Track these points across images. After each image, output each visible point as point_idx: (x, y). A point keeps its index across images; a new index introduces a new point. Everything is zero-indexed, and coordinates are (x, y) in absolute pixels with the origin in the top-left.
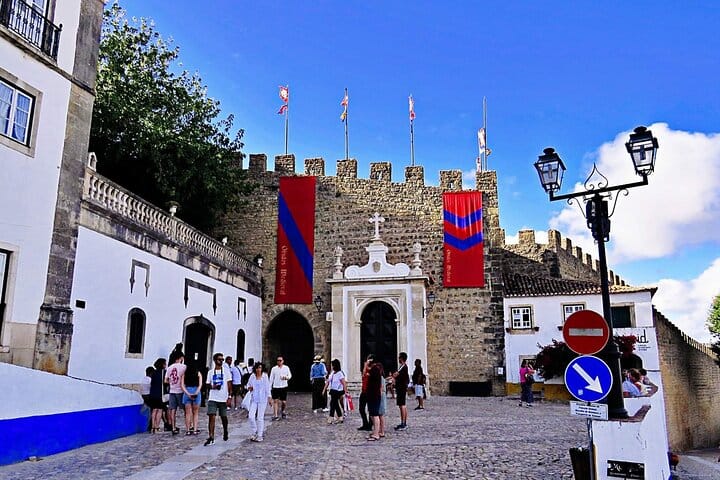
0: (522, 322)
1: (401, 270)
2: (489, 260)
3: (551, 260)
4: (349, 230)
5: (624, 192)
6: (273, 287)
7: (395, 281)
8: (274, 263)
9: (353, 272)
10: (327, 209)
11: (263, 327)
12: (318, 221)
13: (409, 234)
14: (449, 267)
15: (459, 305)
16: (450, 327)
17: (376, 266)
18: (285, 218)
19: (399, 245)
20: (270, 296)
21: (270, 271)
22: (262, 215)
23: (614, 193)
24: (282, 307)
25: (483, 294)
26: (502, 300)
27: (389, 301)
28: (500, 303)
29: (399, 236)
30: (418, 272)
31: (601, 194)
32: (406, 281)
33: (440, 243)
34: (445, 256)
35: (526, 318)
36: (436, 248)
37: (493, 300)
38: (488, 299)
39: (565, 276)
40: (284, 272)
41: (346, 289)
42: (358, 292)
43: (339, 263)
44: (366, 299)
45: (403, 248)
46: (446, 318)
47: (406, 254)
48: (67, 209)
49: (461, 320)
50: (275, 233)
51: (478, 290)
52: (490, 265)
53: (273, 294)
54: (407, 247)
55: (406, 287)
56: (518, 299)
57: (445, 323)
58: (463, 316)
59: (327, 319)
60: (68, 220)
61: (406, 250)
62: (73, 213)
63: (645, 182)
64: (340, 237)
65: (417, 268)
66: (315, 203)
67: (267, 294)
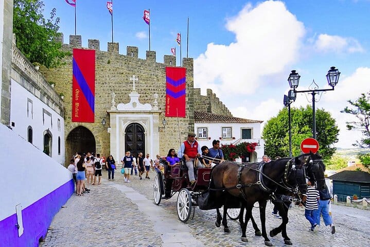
0: (203, 135)
1: (148, 107)
2: (188, 104)
3: (208, 104)
4: (115, 83)
5: (324, 92)
6: (71, 113)
7: (145, 112)
8: (71, 99)
9: (121, 107)
10: (102, 70)
11: (65, 135)
12: (97, 77)
13: (147, 88)
14: (168, 107)
15: (173, 126)
16: (168, 136)
17: (134, 104)
18: (77, 73)
19: (143, 93)
20: (69, 118)
21: (69, 103)
22: (63, 70)
23: (320, 92)
24: (77, 124)
25: (185, 121)
26: (194, 124)
27: (141, 123)
28: (193, 126)
29: (143, 88)
30: (156, 109)
31: (315, 92)
32: (150, 113)
33: (164, 93)
34: (167, 101)
35: (205, 133)
36: (162, 96)
37: (189, 124)
38: (187, 123)
39: (213, 112)
40: (77, 104)
41: (118, 116)
42: (125, 117)
43: (113, 101)
44: (128, 122)
45: (145, 95)
46: (166, 132)
47: (146, 98)
48: (6, 68)
49: (174, 133)
50: (72, 82)
51: (182, 119)
52: (188, 106)
53: (71, 116)
54: (147, 95)
55: (150, 116)
56: (201, 124)
57: (166, 134)
58: (175, 131)
59: (108, 132)
60: (7, 75)
61: (147, 96)
62: (9, 71)
63: (333, 89)
64: (110, 86)
65: (156, 106)
66: (94, 66)
67: (67, 116)
